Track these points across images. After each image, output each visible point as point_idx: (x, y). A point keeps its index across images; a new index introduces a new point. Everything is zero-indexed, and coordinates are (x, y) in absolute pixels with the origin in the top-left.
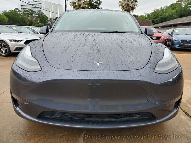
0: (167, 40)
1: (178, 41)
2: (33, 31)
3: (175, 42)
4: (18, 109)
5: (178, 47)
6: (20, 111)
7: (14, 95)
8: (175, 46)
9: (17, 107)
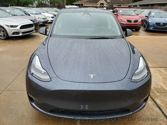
0: (144, 20)
1: (153, 24)
2: (25, 12)
3: (151, 24)
4: (33, 104)
5: (153, 29)
6: (36, 106)
7: (29, 95)
8: (150, 28)
9: (32, 103)
